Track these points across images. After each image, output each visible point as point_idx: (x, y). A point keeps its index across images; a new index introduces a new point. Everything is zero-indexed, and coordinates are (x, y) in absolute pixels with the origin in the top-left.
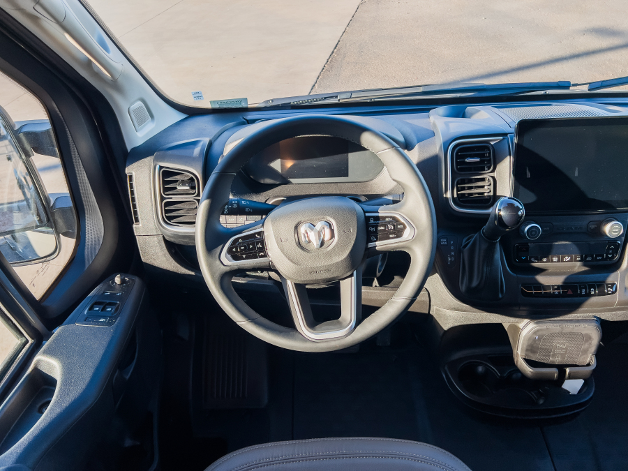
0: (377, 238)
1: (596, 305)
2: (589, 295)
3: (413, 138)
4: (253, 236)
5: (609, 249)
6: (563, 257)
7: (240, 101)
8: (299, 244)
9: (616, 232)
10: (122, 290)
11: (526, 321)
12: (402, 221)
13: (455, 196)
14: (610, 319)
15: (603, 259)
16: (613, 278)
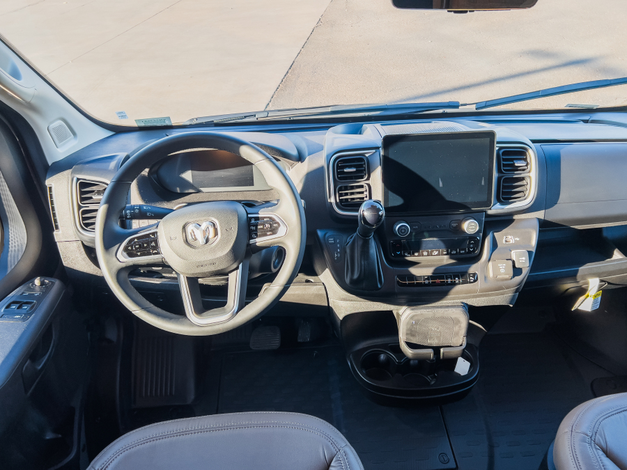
0: (256, 234)
1: (461, 292)
2: (454, 284)
3: (305, 151)
4: (148, 236)
5: (470, 244)
6: (432, 252)
7: (164, 119)
8: (186, 241)
9: (472, 229)
10: (41, 290)
11: (404, 308)
12: (277, 220)
13: (338, 201)
14: (476, 305)
15: (466, 253)
16: (473, 269)
